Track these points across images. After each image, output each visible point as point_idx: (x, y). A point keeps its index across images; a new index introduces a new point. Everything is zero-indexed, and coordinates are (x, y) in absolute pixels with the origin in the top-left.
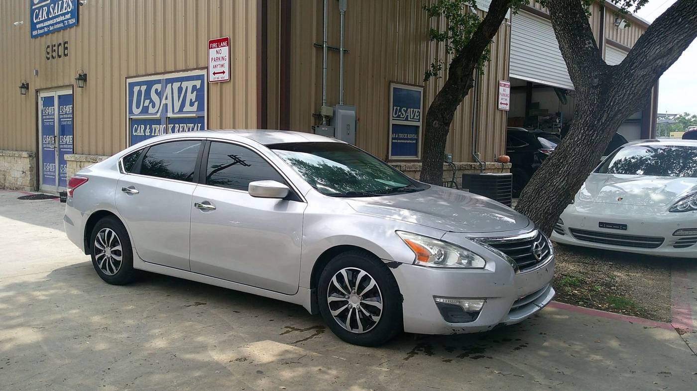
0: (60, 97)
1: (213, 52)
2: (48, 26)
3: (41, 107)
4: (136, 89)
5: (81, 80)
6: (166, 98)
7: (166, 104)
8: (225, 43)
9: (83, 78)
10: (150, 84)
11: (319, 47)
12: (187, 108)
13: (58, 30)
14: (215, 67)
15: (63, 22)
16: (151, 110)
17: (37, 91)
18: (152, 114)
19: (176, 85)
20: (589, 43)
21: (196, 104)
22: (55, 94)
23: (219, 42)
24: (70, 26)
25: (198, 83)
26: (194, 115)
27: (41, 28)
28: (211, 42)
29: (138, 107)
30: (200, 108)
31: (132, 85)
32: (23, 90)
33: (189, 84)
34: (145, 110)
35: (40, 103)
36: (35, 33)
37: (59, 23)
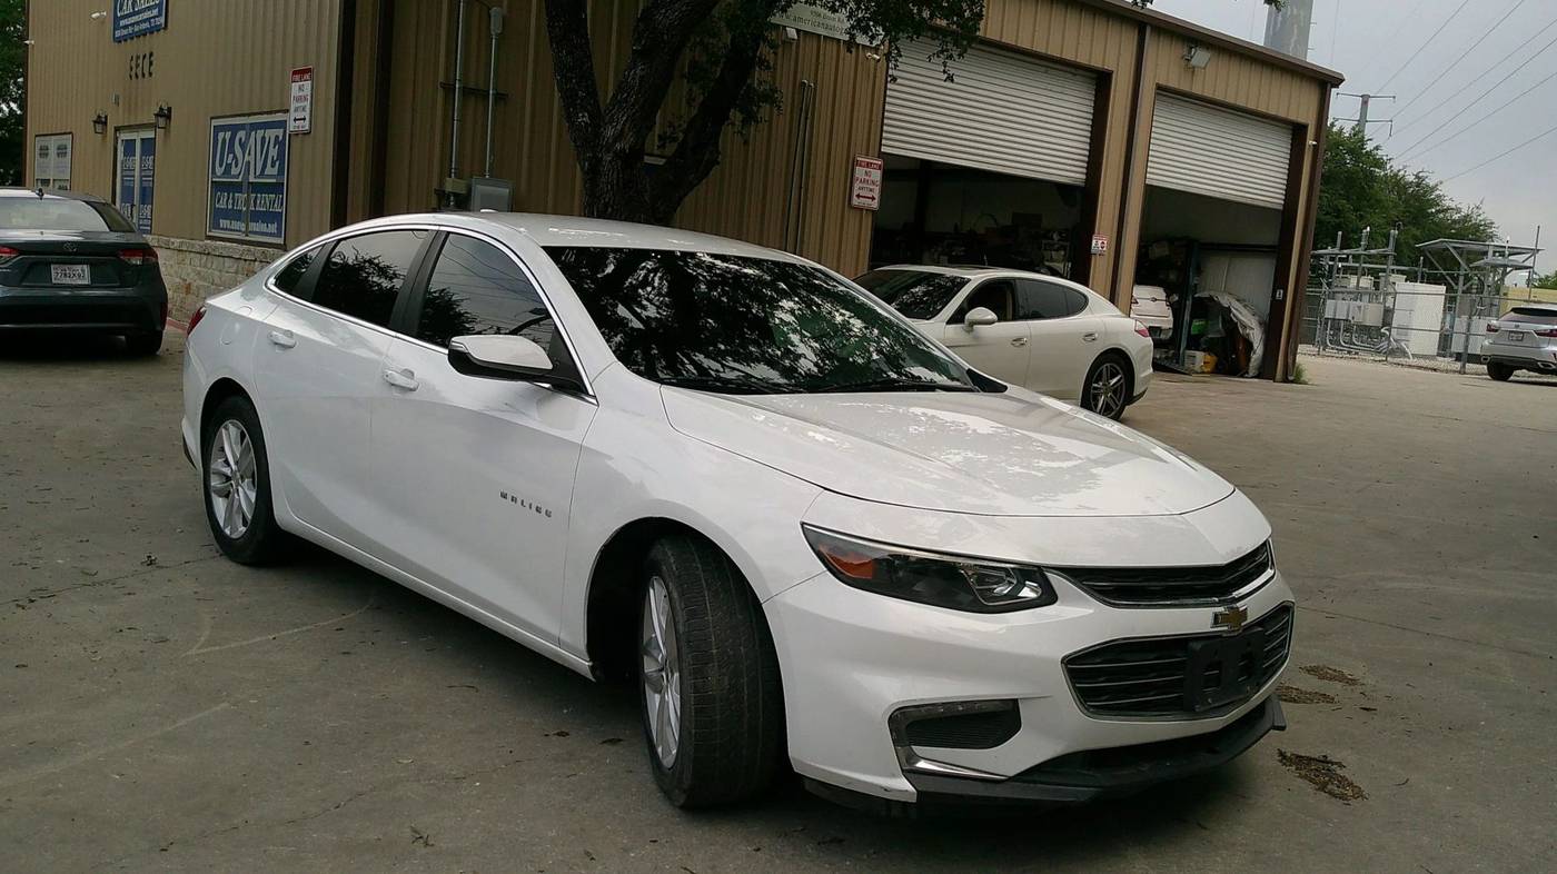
0: (142, 140)
1: (295, 86)
2: (132, 25)
3: (120, 156)
4: (221, 135)
5: (161, 116)
6: (249, 154)
7: (249, 162)
8: (307, 76)
9: (165, 114)
10: (235, 129)
11: (448, 88)
12: (269, 170)
13: (143, 33)
14: (296, 110)
15: (149, 19)
16: (234, 171)
17: (117, 129)
18: (234, 177)
19: (260, 133)
20: (583, 116)
21: (277, 163)
22: (137, 136)
23: (301, 73)
24: (158, 29)
25: (280, 132)
26: (274, 181)
27: (126, 27)
28: (295, 73)
29: (221, 166)
30: (281, 171)
31: (218, 129)
32: (99, 127)
33: (271, 133)
34: (227, 172)
35: (120, 149)
36: (118, 33)
37: (144, 21)
